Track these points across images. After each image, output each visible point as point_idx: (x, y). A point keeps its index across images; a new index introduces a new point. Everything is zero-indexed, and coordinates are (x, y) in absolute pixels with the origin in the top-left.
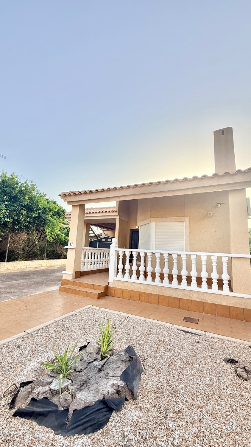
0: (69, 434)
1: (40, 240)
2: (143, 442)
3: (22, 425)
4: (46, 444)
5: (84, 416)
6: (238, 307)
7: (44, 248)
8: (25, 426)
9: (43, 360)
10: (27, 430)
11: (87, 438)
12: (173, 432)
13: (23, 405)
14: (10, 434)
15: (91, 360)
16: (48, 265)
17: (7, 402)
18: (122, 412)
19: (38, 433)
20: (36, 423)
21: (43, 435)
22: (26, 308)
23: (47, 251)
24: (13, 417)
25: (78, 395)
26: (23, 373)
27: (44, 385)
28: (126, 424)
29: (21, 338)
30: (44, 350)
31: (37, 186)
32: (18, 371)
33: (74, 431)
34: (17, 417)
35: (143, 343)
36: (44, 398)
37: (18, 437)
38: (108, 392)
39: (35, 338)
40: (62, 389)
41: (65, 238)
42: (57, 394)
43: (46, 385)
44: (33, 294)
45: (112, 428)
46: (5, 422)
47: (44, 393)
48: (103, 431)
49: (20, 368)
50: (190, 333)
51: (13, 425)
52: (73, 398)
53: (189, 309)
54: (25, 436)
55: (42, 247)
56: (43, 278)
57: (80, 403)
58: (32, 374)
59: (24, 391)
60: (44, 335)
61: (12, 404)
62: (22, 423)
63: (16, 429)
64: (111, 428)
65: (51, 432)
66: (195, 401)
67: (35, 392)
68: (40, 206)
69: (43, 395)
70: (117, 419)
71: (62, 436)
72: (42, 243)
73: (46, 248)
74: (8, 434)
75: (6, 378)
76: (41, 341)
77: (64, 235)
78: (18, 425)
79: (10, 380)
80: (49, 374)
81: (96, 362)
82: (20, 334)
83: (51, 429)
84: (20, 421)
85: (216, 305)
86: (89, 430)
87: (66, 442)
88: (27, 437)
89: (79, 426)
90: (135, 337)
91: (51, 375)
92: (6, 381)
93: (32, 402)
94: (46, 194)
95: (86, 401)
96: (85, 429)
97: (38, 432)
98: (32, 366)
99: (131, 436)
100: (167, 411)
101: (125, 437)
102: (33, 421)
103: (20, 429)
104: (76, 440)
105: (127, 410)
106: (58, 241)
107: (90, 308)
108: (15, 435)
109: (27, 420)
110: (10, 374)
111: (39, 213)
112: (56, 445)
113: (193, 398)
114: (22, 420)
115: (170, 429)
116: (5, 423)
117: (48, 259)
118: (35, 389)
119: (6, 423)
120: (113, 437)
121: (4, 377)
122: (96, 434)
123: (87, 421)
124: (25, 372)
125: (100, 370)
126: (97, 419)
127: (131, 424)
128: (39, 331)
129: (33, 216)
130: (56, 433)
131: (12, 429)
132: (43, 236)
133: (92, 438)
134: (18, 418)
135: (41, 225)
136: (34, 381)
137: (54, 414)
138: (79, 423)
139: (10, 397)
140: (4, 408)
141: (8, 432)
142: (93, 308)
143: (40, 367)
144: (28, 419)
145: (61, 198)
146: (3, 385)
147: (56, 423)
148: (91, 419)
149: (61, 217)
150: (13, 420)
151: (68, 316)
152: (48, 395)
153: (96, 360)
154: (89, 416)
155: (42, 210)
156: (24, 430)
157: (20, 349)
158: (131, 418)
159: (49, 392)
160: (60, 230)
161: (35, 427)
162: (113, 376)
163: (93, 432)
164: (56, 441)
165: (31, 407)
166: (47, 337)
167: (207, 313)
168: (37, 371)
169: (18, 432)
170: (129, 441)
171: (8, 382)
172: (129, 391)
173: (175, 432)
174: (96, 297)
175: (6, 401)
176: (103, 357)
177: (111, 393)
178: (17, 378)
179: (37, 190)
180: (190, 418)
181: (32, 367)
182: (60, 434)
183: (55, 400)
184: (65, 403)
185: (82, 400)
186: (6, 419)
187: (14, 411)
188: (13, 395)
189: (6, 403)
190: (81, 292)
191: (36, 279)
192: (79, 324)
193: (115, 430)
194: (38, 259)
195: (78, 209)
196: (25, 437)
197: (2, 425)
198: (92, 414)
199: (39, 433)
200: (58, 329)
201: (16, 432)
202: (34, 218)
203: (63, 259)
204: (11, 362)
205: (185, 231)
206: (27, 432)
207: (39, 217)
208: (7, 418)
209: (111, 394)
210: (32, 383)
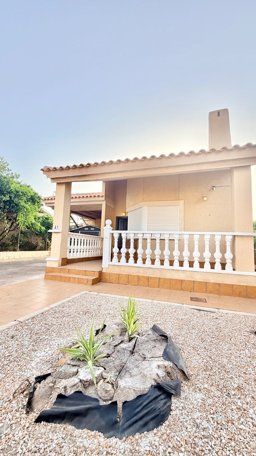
0: (126, 434)
1: (11, 230)
2: (221, 428)
3: (52, 432)
4: (99, 453)
5: (139, 408)
6: (241, 285)
7: (17, 238)
8: (57, 433)
9: (52, 348)
10: (63, 438)
11: (154, 436)
12: (246, 412)
13: (46, 406)
14: (38, 448)
15: (117, 343)
16: (22, 257)
17: (21, 405)
18: (182, 397)
19: (80, 440)
20: (74, 427)
21: (89, 442)
22: (8, 296)
23: (20, 241)
24: (35, 423)
25: (122, 383)
26: (31, 366)
27: (67, 376)
28: (193, 410)
29: (13, 327)
30: (49, 338)
31: (8, 164)
32: (22, 364)
33: (131, 429)
34: (42, 422)
35: (161, 323)
36: (76, 392)
37: (53, 451)
38: (157, 375)
39: (32, 326)
40: (96, 378)
41: (40, 228)
42: (90, 386)
43: (70, 376)
44: (13, 283)
45: (179, 417)
46: (26, 432)
47: (74, 385)
48: (170, 423)
49: (24, 360)
50: (203, 311)
51: (39, 435)
52: (114, 387)
53: (192, 290)
54: (63, 447)
55: (14, 237)
56: (20, 268)
57: (128, 392)
58: (45, 366)
59: (44, 387)
60: (42, 322)
61: (29, 406)
62: (52, 430)
63: (46, 440)
64: (177, 417)
65: (99, 436)
66: (247, 375)
67: (58, 386)
68: (12, 188)
69: (73, 388)
70: (180, 405)
71: (118, 439)
72: (15, 233)
73: (19, 238)
74: (36, 449)
75: (8, 375)
76: (41, 329)
77: (39, 224)
78: (46, 434)
79: (14, 376)
80: (70, 363)
81: (123, 344)
82: (10, 324)
83: (97, 431)
84: (49, 427)
85: (219, 284)
86: (151, 424)
87: (127, 446)
88: (66, 448)
89: (136, 422)
90: (150, 318)
91: (72, 363)
92: (9, 379)
93: (59, 400)
94: (19, 175)
95: (135, 389)
96: (146, 424)
97: (80, 438)
98: (40, 356)
99: (205, 424)
100: (227, 388)
101: (199, 426)
102: (68, 424)
103: (51, 439)
104: (139, 441)
105: (187, 394)
106: (32, 231)
107: (86, 293)
108: (46, 448)
109: (58, 425)
110: (12, 369)
111: (10, 197)
112: (115, 452)
113: (244, 371)
114: (50, 425)
115: (241, 408)
116: (26, 434)
117: (21, 251)
118: (57, 383)
119: (28, 433)
120: (186, 429)
121: (4, 374)
122: (162, 428)
123: (147, 414)
124: (33, 365)
125: (132, 353)
126: (157, 409)
127: (199, 409)
128: (35, 319)
129: (4, 200)
130: (107, 435)
131: (39, 441)
132: (15, 224)
133: (159, 434)
134: (44, 424)
135: (13, 211)
136: (51, 374)
137: (95, 411)
138: (135, 417)
139: (24, 397)
140: (19, 413)
141: (34, 446)
142: (89, 293)
143: (52, 356)
144: (59, 423)
145: (44, 174)
146: (6, 383)
147: (103, 423)
148: (149, 411)
149: (36, 204)
150: (37, 428)
151: (64, 302)
152: (79, 388)
153: (122, 342)
154: (147, 406)
155: (14, 194)
156: (57, 439)
157: (15, 339)
158: (195, 402)
159: (80, 384)
160: (35, 219)
161: (72, 432)
162: (152, 357)
163: (157, 427)
164: (111, 447)
165: (59, 407)
166: (46, 324)
167: (211, 292)
168: (49, 362)
169: (51, 444)
170: (205, 430)
171: (13, 379)
172: (179, 371)
173: (248, 411)
174: (91, 283)
175: (19, 403)
176: (130, 338)
177: (161, 376)
178: (24, 372)
179: (8, 168)
180: (254, 393)
181: (41, 358)
182: (114, 437)
183: (90, 392)
184: (106, 395)
185: (129, 388)
186: (26, 428)
187: (34, 415)
188: (27, 394)
189: (19, 406)
190: (72, 279)
191: (11, 269)
192: (80, 309)
193: (183, 420)
194: (10, 250)
195: (63, 188)
196: (63, 450)
197: (23, 437)
198: (150, 404)
199: (82, 440)
200: (57, 315)
201: (47, 444)
202: (4, 202)
203: (39, 250)
204: (9, 354)
205: (178, 215)
206: (64, 442)
207: (10, 202)
208: (27, 426)
209: (163, 377)
210: (50, 377)
